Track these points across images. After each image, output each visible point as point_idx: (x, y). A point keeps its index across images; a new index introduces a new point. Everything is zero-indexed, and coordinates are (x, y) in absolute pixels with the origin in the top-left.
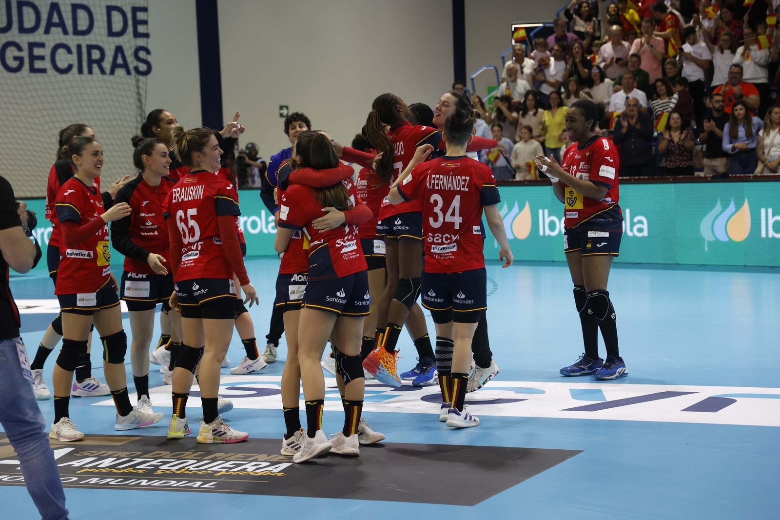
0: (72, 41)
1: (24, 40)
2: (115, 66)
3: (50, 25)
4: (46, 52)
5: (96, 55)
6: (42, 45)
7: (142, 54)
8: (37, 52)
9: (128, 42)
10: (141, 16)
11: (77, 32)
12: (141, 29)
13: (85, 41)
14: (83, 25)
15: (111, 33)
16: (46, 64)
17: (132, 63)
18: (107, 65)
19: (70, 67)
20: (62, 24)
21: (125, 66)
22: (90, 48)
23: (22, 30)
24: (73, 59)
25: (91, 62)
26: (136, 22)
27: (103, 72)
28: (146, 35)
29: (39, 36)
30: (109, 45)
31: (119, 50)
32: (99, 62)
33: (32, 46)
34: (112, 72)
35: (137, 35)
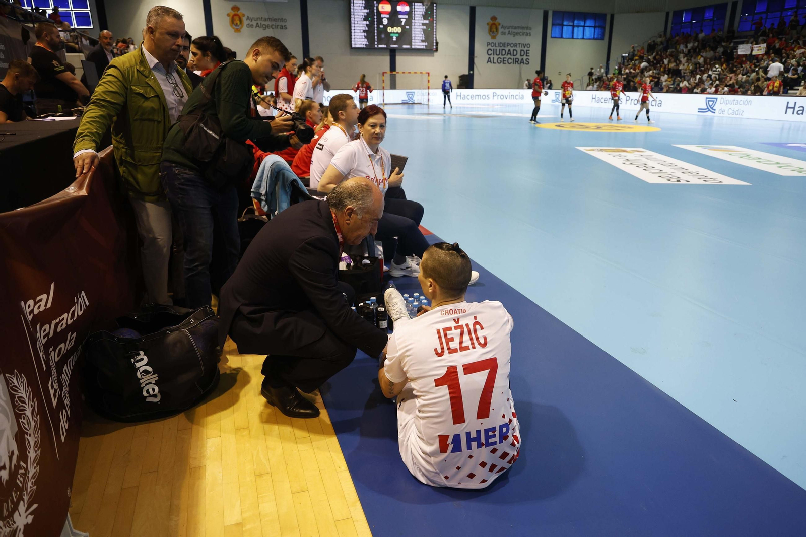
0: (512, 57)
1: (502, 57)
2: (521, 62)
3: (508, 54)
4: (506, 60)
5: (517, 60)
6: (505, 58)
7: (527, 60)
8: (505, 59)
9: (525, 57)
10: (528, 52)
11: (513, 55)
12: (528, 55)
13: (515, 57)
14: (515, 52)
15: (521, 55)
16: (506, 62)
17: (525, 62)
18: (519, 62)
19: (511, 63)
20: (510, 54)
21: (523, 63)
22: (516, 59)
23: (502, 55)
24: (512, 61)
25: (516, 61)
26: (527, 53)
27: (518, 64)
28: (529, 56)
29: (505, 56)
30: (520, 58)
31: (522, 59)
32: (518, 62)
33: (504, 58)
34: (520, 63)
35: (527, 56)
